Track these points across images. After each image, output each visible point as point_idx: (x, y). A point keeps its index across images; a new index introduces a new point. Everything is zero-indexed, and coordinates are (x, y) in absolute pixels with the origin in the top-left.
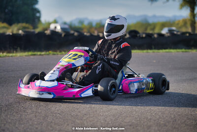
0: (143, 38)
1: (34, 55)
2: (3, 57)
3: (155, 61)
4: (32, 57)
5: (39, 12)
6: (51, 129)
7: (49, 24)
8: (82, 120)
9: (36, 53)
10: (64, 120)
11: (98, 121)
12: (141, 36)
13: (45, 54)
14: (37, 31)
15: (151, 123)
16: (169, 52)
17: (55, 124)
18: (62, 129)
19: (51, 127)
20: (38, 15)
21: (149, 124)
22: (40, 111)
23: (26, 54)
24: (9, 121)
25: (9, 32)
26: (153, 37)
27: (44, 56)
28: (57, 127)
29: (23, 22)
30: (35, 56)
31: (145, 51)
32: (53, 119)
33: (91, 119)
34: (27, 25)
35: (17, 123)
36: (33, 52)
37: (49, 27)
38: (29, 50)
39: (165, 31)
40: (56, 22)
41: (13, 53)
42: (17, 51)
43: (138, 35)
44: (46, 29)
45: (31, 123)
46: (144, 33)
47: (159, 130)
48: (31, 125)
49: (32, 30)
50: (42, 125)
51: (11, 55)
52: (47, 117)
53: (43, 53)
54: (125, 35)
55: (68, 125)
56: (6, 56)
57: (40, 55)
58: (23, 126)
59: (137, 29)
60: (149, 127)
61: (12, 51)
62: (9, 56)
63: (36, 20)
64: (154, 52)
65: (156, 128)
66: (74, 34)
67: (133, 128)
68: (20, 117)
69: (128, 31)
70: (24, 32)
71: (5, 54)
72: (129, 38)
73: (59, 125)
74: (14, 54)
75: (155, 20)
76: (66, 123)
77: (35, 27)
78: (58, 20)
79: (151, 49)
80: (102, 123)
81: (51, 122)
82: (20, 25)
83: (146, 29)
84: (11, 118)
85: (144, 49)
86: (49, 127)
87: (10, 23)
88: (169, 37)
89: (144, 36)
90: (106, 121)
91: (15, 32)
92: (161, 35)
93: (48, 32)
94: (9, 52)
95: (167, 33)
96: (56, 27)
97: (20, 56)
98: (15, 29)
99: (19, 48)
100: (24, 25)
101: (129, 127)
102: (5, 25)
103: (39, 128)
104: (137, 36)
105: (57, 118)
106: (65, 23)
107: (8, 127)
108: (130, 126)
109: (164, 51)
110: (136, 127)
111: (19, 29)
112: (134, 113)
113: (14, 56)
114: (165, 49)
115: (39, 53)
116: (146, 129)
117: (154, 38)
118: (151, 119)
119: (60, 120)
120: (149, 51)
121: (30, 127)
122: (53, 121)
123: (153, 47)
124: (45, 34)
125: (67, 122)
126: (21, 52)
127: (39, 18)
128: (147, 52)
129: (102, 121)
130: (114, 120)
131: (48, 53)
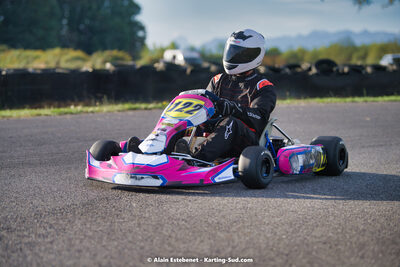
0: (344, 74)
1: (135, 109)
2: (76, 113)
3: (368, 119)
4: (131, 113)
5: (142, 28)
6: (170, 249)
7: (163, 50)
8: (228, 232)
9: (137, 105)
10: (193, 232)
11: (260, 235)
12: (340, 71)
13: (155, 108)
14: (140, 64)
15: (366, 238)
16: (395, 101)
17: (177, 240)
18: (190, 249)
19: (169, 244)
20: (140, 34)
21: (361, 240)
22: (147, 215)
23: (120, 107)
24: (90, 234)
25: (87, 67)
26: (363, 72)
27: (154, 111)
28: (182, 246)
29: (112, 48)
30: (137, 112)
31: (349, 100)
32: (172, 231)
33: (247, 230)
34: (120, 54)
35: (105, 238)
36: (133, 103)
37: (162, 57)
38: (125, 101)
39: (386, 61)
40: (174, 46)
41: (95, 105)
42: (101, 103)
43: (335, 69)
44: (157, 61)
45: (130, 239)
46: (345, 65)
47: (382, 252)
48: (130, 242)
49: (130, 63)
50: (152, 241)
51: (91, 109)
52: (162, 226)
53: (151, 106)
54: (310, 69)
55: (202, 241)
56: (81, 112)
57: (146, 109)
58: (116, 243)
59: (332, 58)
60: (362, 246)
61: (93, 101)
62: (87, 112)
63: (138, 44)
64: (366, 101)
65: (376, 249)
66: (209, 68)
67: (330, 247)
68: (110, 226)
69: (314, 61)
70: (116, 66)
71: (79, 108)
72: (317, 74)
73: (184, 243)
74: (97, 109)
75: (366, 41)
76: (199, 239)
77: (136, 57)
78: (179, 42)
79: (360, 95)
80: (268, 238)
81: (170, 236)
82: (108, 53)
83: (350, 58)
84: (94, 228)
85: (347, 96)
86: (166, 246)
87: (89, 50)
88: (394, 71)
89: (346, 70)
90: (275, 234)
91: (98, 66)
92: (378, 68)
93: (160, 66)
94: (88, 105)
95: (391, 65)
96: (174, 57)
97: (109, 112)
98: (99, 62)
99: (105, 97)
100: (115, 53)
101: (321, 246)
102: (79, 53)
103: (147, 248)
104: (332, 71)
105: (180, 229)
106: (192, 49)
107: (88, 245)
108: (325, 243)
109: (386, 98)
110: (336, 245)
111: (105, 62)
112: (331, 218)
113: (97, 112)
114: (388, 94)
115: (143, 106)
116: (356, 250)
117: (367, 73)
118: (364, 230)
119: (187, 231)
120: (357, 99)
121: (129, 245)
122: (173, 235)
123: (365, 92)
124: (155, 69)
125: (200, 236)
126: (110, 103)
127: (142, 40)
128: (353, 102)
129: (269, 235)
130: (293, 232)
131: (160, 105)
